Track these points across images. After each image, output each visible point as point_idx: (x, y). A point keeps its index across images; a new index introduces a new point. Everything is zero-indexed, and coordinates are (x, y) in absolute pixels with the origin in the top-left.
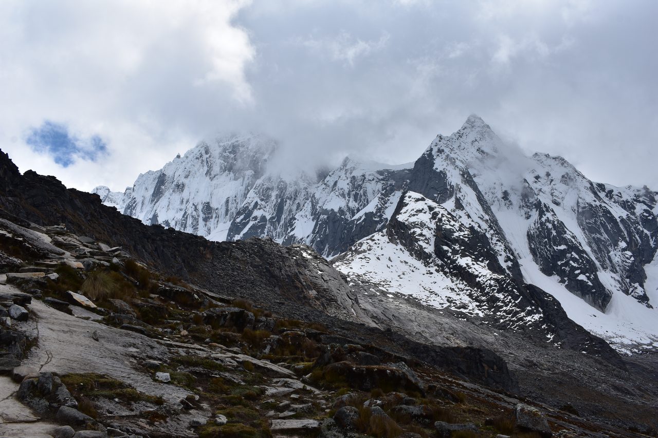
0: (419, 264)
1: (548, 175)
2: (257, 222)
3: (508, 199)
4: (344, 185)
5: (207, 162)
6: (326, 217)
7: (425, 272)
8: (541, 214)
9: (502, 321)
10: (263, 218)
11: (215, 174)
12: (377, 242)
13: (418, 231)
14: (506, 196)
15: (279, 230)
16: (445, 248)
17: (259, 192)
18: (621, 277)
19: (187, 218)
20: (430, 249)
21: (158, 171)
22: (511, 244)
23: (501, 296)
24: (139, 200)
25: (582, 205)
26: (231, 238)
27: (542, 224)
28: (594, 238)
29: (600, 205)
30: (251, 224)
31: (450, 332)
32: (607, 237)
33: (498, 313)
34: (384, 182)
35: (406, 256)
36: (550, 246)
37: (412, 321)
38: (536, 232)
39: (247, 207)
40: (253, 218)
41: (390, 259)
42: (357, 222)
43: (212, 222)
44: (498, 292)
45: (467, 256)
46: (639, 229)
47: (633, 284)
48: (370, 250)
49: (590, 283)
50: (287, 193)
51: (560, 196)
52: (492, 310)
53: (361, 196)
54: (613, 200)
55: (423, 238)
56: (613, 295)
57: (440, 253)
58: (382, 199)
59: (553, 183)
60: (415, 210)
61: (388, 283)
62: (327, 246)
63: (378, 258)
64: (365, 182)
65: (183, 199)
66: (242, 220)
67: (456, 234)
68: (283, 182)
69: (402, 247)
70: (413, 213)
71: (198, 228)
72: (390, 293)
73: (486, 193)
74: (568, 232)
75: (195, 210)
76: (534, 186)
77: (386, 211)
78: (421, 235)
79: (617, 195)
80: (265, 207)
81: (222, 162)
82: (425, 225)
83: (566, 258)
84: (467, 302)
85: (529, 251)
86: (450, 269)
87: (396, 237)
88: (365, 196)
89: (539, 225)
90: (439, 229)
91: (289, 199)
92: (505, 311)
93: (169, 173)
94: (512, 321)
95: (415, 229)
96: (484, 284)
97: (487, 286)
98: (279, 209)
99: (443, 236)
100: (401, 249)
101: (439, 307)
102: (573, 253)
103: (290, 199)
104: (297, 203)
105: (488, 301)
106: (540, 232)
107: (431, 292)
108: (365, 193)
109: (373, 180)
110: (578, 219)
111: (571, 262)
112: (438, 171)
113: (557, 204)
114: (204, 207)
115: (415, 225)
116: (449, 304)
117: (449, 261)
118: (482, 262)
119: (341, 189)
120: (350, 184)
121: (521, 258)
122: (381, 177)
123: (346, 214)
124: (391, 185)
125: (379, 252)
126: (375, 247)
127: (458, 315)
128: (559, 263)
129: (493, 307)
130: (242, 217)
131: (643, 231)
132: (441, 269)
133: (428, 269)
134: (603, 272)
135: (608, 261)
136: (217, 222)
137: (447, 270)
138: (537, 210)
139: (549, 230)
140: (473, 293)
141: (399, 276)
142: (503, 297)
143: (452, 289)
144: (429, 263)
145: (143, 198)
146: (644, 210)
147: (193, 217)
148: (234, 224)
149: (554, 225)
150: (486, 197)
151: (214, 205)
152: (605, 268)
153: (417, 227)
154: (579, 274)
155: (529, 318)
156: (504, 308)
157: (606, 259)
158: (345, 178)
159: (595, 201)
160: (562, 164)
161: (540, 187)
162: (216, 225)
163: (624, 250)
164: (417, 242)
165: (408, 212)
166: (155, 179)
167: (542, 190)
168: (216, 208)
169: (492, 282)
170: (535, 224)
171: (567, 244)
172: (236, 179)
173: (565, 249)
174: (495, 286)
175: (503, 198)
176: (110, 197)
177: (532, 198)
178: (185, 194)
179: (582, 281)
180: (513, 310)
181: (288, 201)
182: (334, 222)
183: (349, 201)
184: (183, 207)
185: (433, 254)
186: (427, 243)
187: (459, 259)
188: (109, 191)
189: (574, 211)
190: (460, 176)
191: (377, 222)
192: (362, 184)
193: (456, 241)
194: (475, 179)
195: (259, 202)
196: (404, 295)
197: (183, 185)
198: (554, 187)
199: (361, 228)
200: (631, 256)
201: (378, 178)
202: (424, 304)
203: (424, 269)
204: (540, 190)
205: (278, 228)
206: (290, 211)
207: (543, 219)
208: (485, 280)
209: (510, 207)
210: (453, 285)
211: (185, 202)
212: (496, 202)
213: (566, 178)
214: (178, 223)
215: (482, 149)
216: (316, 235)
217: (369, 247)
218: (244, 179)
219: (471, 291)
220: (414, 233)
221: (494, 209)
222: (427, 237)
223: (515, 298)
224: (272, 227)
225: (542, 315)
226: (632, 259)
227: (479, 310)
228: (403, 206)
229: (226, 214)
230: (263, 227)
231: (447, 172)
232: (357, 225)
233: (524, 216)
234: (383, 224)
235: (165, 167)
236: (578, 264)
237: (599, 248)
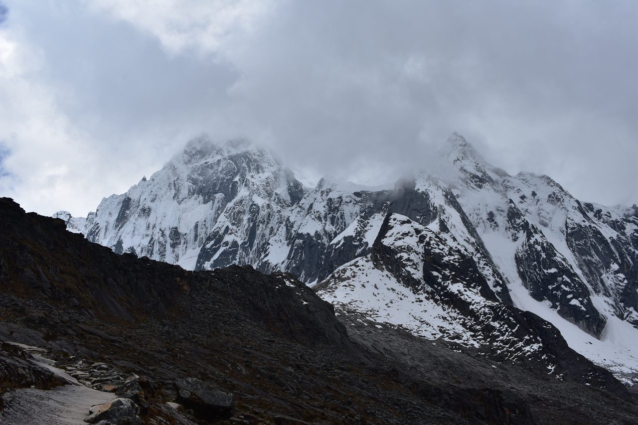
0: (407, 291)
1: (534, 194)
2: (228, 247)
3: (493, 221)
4: (320, 207)
5: (175, 185)
6: (301, 241)
7: (414, 300)
8: (529, 236)
9: (499, 352)
10: (235, 244)
11: (183, 197)
12: (361, 268)
13: (405, 256)
14: (491, 216)
15: (251, 256)
16: (435, 273)
17: (230, 215)
18: (615, 301)
19: (153, 244)
20: (418, 275)
21: (123, 195)
22: (499, 268)
23: (496, 324)
24: (102, 225)
25: (571, 226)
26: (201, 265)
27: (530, 246)
28: (584, 260)
29: (590, 226)
30: (222, 249)
31: (446, 365)
32: (598, 259)
33: (495, 344)
34: (362, 204)
35: (393, 282)
36: (540, 270)
37: (405, 355)
38: (524, 255)
39: (218, 232)
40: (224, 244)
41: (376, 287)
42: (335, 247)
43: (180, 249)
44: (494, 321)
45: (458, 282)
46: (631, 250)
47: (627, 309)
48: (354, 277)
49: (583, 308)
50: (260, 216)
51: (548, 217)
52: (488, 340)
53: (338, 219)
54: (602, 220)
55: (411, 264)
56: (607, 320)
57: (429, 279)
58: (362, 222)
59: (539, 203)
60: (401, 233)
61: (376, 312)
62: (303, 272)
63: (363, 286)
64: (342, 204)
65: (149, 224)
66: (212, 246)
67: (446, 259)
68: (255, 205)
69: (389, 274)
70: (399, 236)
71: (165, 255)
72: (379, 324)
73: (470, 215)
74: (558, 254)
75: (162, 236)
76: (520, 207)
77: (366, 235)
78: (408, 260)
79: (606, 215)
80: (237, 232)
81: (191, 184)
82: (412, 249)
83: (557, 282)
84: (461, 332)
85: (517, 275)
86: (440, 296)
87: (382, 262)
88: (342, 218)
89: (527, 248)
90: (427, 253)
91: (261, 223)
92: (502, 341)
93: (134, 197)
94: (510, 352)
95: (402, 254)
96: (478, 311)
97: (481, 315)
98: (252, 234)
99: (432, 261)
100: (387, 276)
101: (432, 338)
102: (564, 276)
103: (263, 223)
104: (270, 227)
105: (483, 330)
106: (529, 254)
107: (422, 322)
108: (342, 216)
109: (351, 202)
110: (567, 240)
111: (563, 286)
112: (420, 191)
113: (545, 225)
114: (171, 233)
115: (401, 249)
116: (441, 334)
117: (439, 288)
118: (474, 288)
119: (317, 212)
120: (326, 206)
121: (509, 283)
122: (358, 199)
123: (323, 239)
124: (369, 207)
125: (364, 279)
126: (359, 273)
127: (452, 346)
128: (550, 287)
129: (489, 337)
130: (212, 242)
131: (634, 252)
132: (431, 296)
133: (418, 296)
134: (596, 296)
135: (600, 285)
136: (186, 248)
137: (437, 297)
138: (524, 232)
139: (538, 253)
140: (466, 321)
141: (386, 305)
142: (498, 326)
143: (444, 318)
144: (418, 291)
145: (106, 224)
146: (635, 230)
147: (159, 243)
148: (204, 250)
149: (543, 247)
150: (470, 218)
151: (182, 230)
152: (597, 292)
153: (404, 252)
154: (572, 298)
155: (527, 348)
156: (501, 338)
157: (598, 282)
158: (321, 200)
159: (584, 221)
160: (548, 183)
161: (526, 208)
162: (184, 252)
163: (616, 272)
164: (404, 268)
165: (393, 236)
166: (119, 203)
167: (528, 211)
168: (184, 233)
169: (487, 310)
170: (523, 246)
171: (557, 267)
172: (205, 202)
173: (555, 273)
174: (490, 314)
175: (488, 219)
176: (72, 222)
177: (519, 219)
178: (152, 219)
179: (575, 306)
180: (510, 339)
181: (261, 225)
182: (311, 247)
183: (325, 224)
184: (150, 232)
185: (422, 281)
186: (415, 269)
187: (450, 285)
188: (71, 217)
189: (563, 232)
190: (443, 197)
191: (357, 247)
192: (339, 206)
193: (447, 265)
194: (458, 200)
195: (230, 226)
196: (394, 326)
197: (150, 209)
198: (541, 207)
199: (340, 253)
200: (624, 279)
201: (355, 200)
202: (416, 335)
203: (412, 297)
204: (527, 211)
205: (251, 253)
206: (263, 236)
207: (532, 241)
208: (479, 307)
209: (496, 229)
210: (444, 314)
211: (151, 228)
212: (481, 224)
213: (553, 198)
214: (144, 250)
215: (465, 168)
216: (291, 261)
217: (353, 274)
218: (213, 203)
219: (465, 319)
220: (401, 257)
221: (479, 230)
222: (415, 261)
223: (512, 326)
224: (244, 253)
225: (541, 345)
226: (626, 281)
227: (474, 340)
228: (388, 229)
229: (196, 240)
230: (235, 252)
231: (430, 193)
232: (335, 250)
233: (511, 238)
234: (363, 248)
235: (130, 191)
236: (570, 288)
237: (590, 271)
